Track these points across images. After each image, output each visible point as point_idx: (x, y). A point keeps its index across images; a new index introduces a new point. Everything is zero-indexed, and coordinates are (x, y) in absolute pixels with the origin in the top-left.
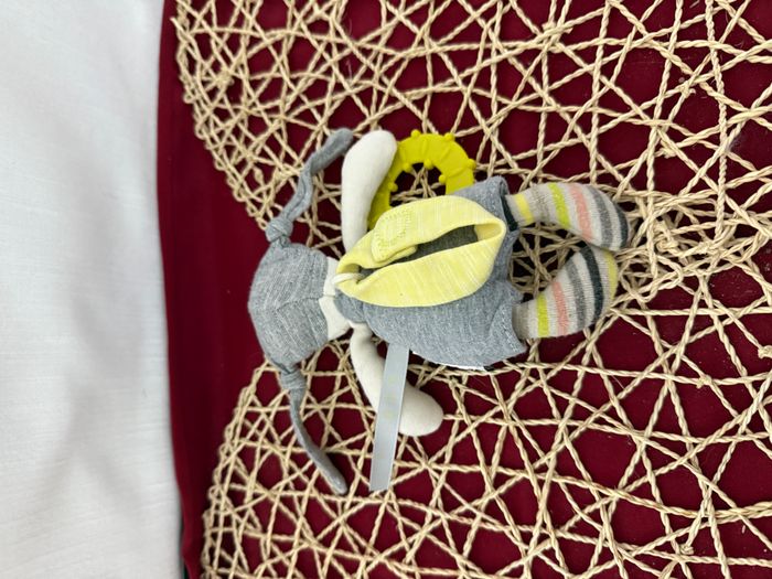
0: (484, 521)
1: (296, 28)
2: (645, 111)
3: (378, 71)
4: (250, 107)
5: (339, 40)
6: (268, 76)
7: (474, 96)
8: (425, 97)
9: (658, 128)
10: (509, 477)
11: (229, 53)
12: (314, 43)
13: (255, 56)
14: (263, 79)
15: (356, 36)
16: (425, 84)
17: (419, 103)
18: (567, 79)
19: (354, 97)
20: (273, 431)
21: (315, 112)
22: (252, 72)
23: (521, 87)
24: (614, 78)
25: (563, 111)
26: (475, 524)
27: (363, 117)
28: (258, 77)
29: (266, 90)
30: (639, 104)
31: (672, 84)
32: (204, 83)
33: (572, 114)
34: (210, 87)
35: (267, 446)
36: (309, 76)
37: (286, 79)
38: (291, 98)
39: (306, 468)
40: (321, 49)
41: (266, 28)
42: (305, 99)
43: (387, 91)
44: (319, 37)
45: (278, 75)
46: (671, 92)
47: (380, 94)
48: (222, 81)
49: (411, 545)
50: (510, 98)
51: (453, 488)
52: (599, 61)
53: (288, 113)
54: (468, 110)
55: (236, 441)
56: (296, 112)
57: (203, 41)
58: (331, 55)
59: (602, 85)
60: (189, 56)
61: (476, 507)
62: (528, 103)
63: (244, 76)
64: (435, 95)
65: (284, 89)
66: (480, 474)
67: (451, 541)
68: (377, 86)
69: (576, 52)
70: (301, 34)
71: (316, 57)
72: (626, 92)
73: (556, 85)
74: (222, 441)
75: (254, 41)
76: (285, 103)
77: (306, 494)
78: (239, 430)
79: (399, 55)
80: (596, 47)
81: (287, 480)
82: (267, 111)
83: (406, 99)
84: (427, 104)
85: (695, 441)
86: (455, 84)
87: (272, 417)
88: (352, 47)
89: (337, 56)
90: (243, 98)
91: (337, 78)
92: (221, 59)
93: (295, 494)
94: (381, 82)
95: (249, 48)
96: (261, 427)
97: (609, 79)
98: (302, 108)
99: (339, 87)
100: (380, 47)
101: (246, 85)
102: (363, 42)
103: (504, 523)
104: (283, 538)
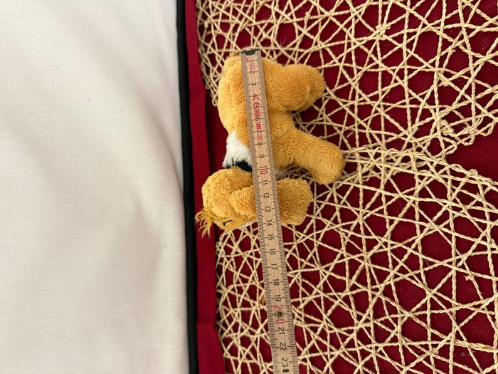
0: (341, 303)
2: (431, 64)
3: (296, 61)
7: (345, 67)
8: (321, 71)
9: (438, 73)
10: (359, 288)
16: (320, 65)
18: (390, 53)
23: (368, 60)
24: (413, 49)
25: (389, 69)
26: (337, 303)
30: (427, 61)
31: (444, 48)
33: (394, 71)
46: (444, 53)
50: (363, 66)
51: (330, 283)
54: (342, 75)
59: (408, 54)
61: (339, 296)
62: (371, 68)
64: (326, 69)
66: (345, 281)
67: (323, 307)
72: (420, 56)
73: (385, 56)
85: (456, 303)
86: (335, 63)
97: (411, 50)
103: (351, 308)
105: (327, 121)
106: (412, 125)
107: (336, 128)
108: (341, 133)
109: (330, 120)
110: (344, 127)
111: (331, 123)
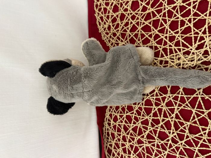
1: (121, 11)
3: (140, 17)
4: (113, 31)
5: (130, 12)
6: (116, 23)
7: (162, 19)
8: (151, 22)
10: (165, 120)
11: (107, 20)
12: (125, 14)
13: (113, 19)
14: (115, 24)
15: (134, 11)
16: (151, 19)
17: (150, 23)
18: (184, 11)
19: (135, 24)
20: (115, 110)
21: (127, 29)
22: (112, 23)
23: (173, 15)
24: (196, 9)
25: (184, 19)
27: (137, 28)
28: (114, 24)
29: (116, 27)
30: (203, 14)
32: (103, 27)
33: (186, 19)
34: (104, 28)
35: (114, 113)
36: (125, 21)
37: (120, 23)
38: (121, 27)
39: (122, 118)
40: (127, 15)
41: (114, 13)
42: (124, 27)
43: (142, 22)
44: (126, 12)
45: (118, 23)
47: (141, 23)
48: (106, 26)
49: (145, 134)
50: (171, 18)
51: (153, 122)
52: (192, 5)
53: (121, 31)
54: (161, 23)
55: (108, 112)
56: (123, 30)
57: (102, 18)
58: (129, 16)
59: (193, 11)
60: (99, 22)
61: (158, 126)
62: (175, 19)
63: (111, 24)
64: (153, 21)
65: (120, 25)
67: (154, 134)
68: (140, 21)
69: (186, 4)
70: (122, 13)
71: (126, 17)
72: (199, 12)
73: (182, 13)
74: (106, 112)
75: (112, 16)
76: (120, 28)
77: (123, 124)
78: (109, 110)
79: (144, 13)
80: (191, 2)
81: (119, 120)
82: (117, 31)
83: (147, 23)
84: (152, 23)
86: (158, 17)
87: (115, 107)
88: (134, 13)
89: (130, 16)
90: (111, 29)
91: (131, 21)
92: (106, 21)
93: (121, 124)
94: (141, 20)
95: (111, 18)
96: (113, 110)
97: (195, 9)
98: (124, 29)
99: (131, 23)
100: (140, 12)
101: (112, 26)
102: (136, 12)
103: (165, 130)
104: (119, 133)
105: (154, 44)
106: (194, 44)
107: (159, 47)
108: (161, 49)
109: (156, 43)
110: (163, 47)
111: (156, 45)
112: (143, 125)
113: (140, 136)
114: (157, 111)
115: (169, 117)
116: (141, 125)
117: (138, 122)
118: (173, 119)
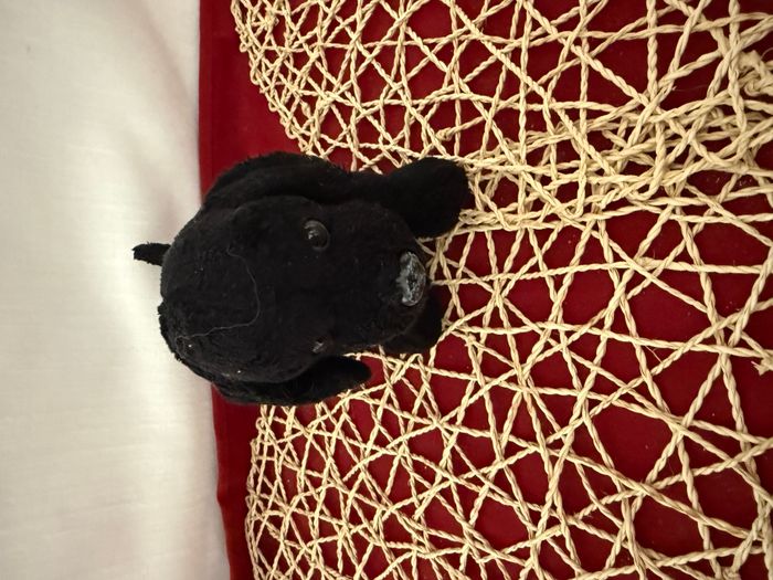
49: (422, 502)
112: (418, 455)
113: (399, 505)
114: (487, 398)
115: (539, 436)
116: (406, 455)
117: (397, 441)
118: (563, 454)
